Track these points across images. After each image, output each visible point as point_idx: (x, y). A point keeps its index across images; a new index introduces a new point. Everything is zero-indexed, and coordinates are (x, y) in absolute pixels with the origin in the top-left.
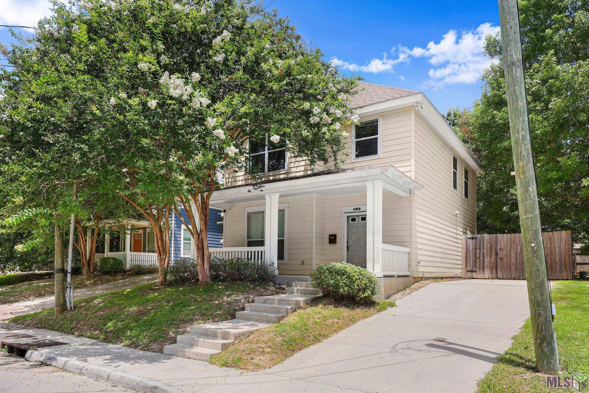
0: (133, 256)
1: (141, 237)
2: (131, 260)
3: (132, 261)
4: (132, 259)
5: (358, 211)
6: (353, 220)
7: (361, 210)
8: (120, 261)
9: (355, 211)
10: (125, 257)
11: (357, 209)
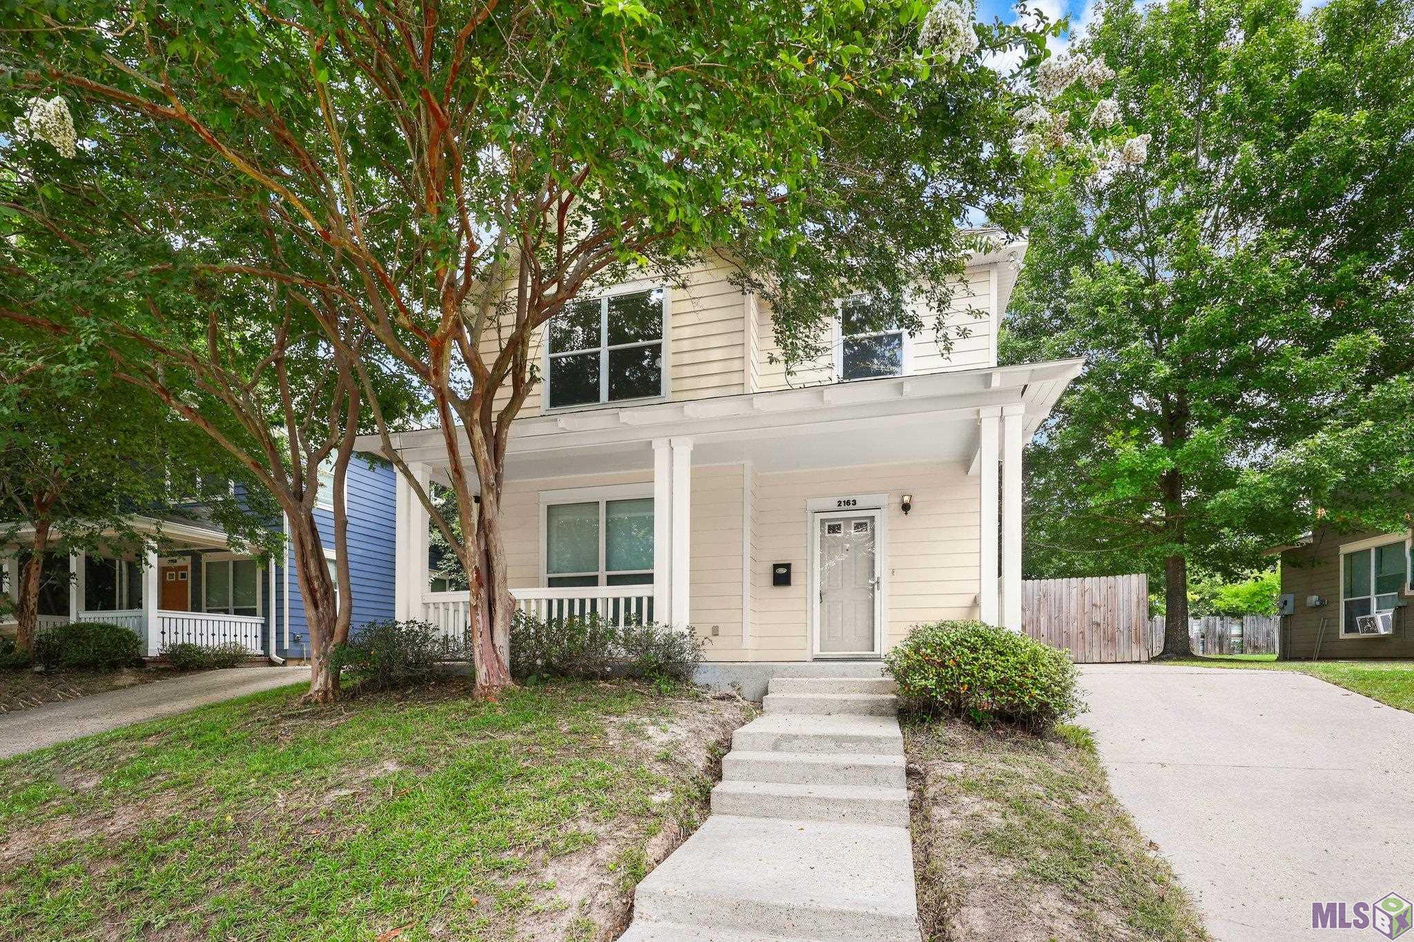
0: (167, 621)
1: (183, 576)
2: (163, 633)
3: (166, 636)
4: (166, 630)
5: (851, 507)
6: (834, 529)
7: (858, 506)
8: (128, 633)
9: (843, 507)
10: (143, 623)
11: (848, 503)
